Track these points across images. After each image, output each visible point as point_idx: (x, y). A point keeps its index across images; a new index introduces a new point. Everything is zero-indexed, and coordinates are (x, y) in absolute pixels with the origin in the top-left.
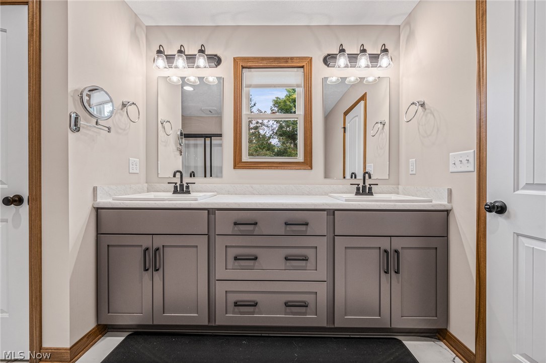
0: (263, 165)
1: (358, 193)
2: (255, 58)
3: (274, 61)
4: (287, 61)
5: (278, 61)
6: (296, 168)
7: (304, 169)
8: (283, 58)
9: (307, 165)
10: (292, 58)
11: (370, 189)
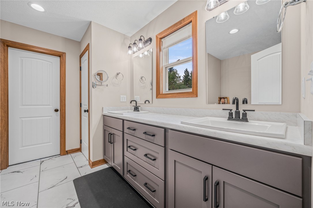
0: (169, 96)
1: (230, 118)
2: (165, 31)
3: (174, 27)
4: (181, 23)
5: (176, 26)
6: (187, 96)
7: (191, 97)
8: (179, 22)
9: (194, 94)
10: (184, 19)
11: (245, 115)
